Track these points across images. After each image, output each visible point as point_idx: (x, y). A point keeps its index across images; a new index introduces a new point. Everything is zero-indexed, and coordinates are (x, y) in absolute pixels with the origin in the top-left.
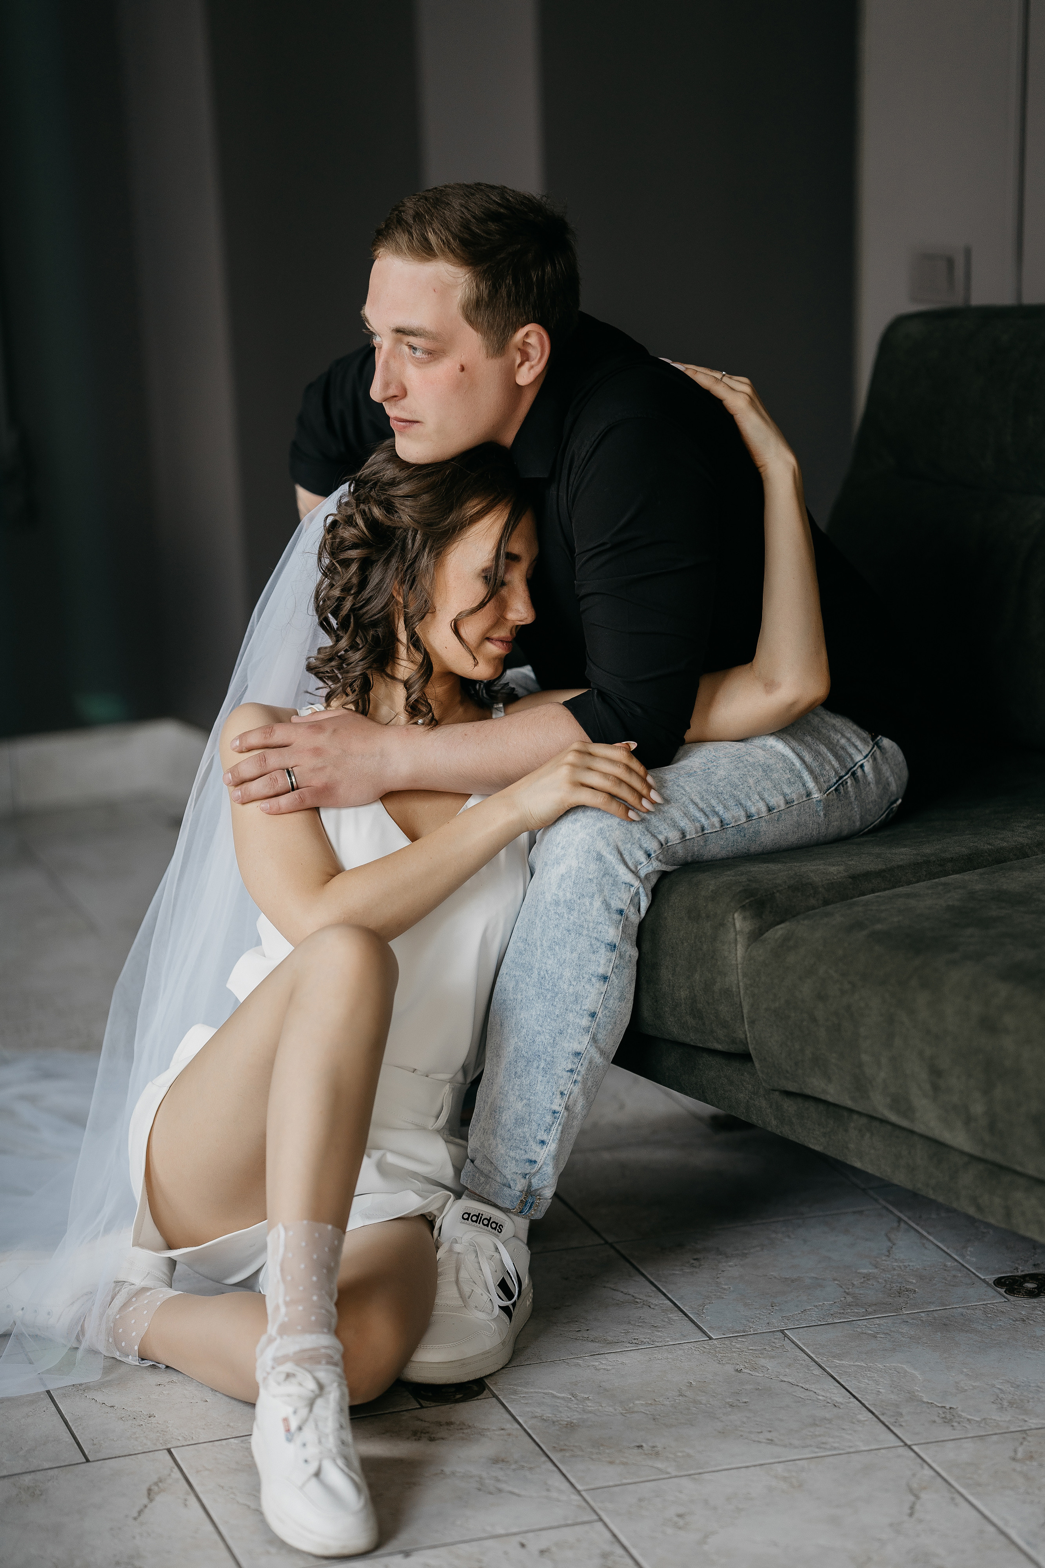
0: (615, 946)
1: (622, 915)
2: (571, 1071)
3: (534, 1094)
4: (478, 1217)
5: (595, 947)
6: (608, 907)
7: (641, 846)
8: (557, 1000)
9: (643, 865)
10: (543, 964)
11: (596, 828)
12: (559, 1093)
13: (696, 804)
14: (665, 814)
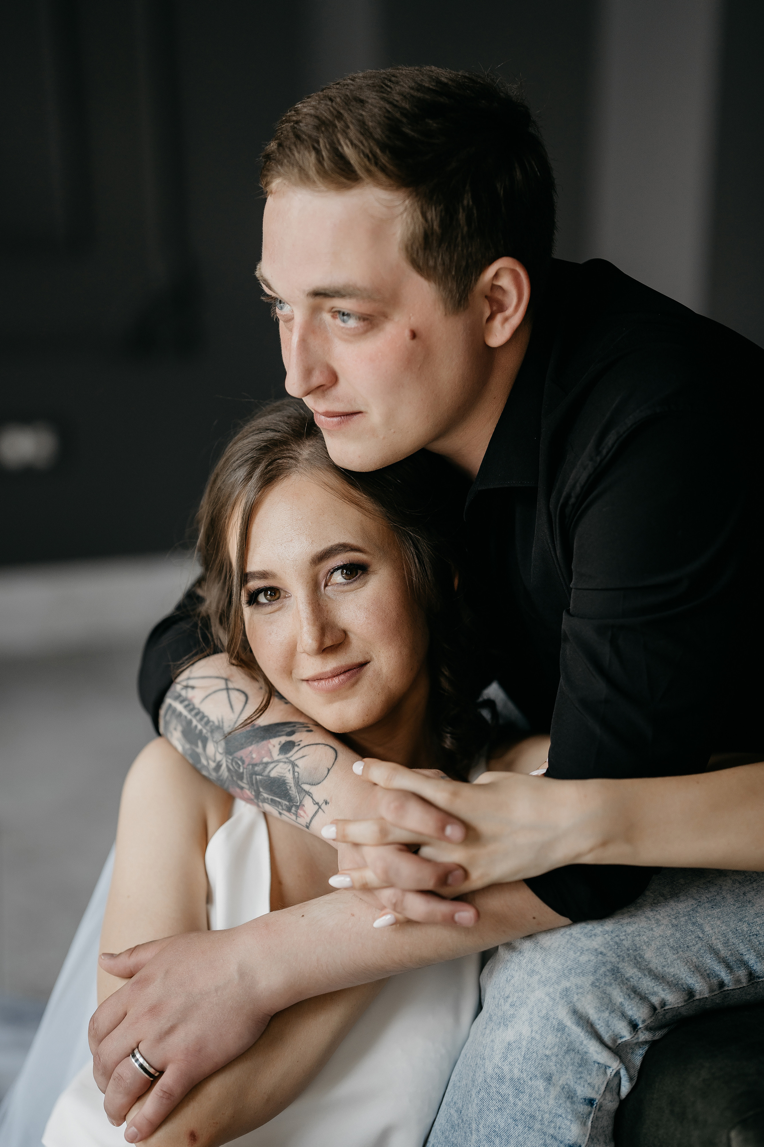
1: (592, 1106)
7: (622, 1014)
14: (666, 968)
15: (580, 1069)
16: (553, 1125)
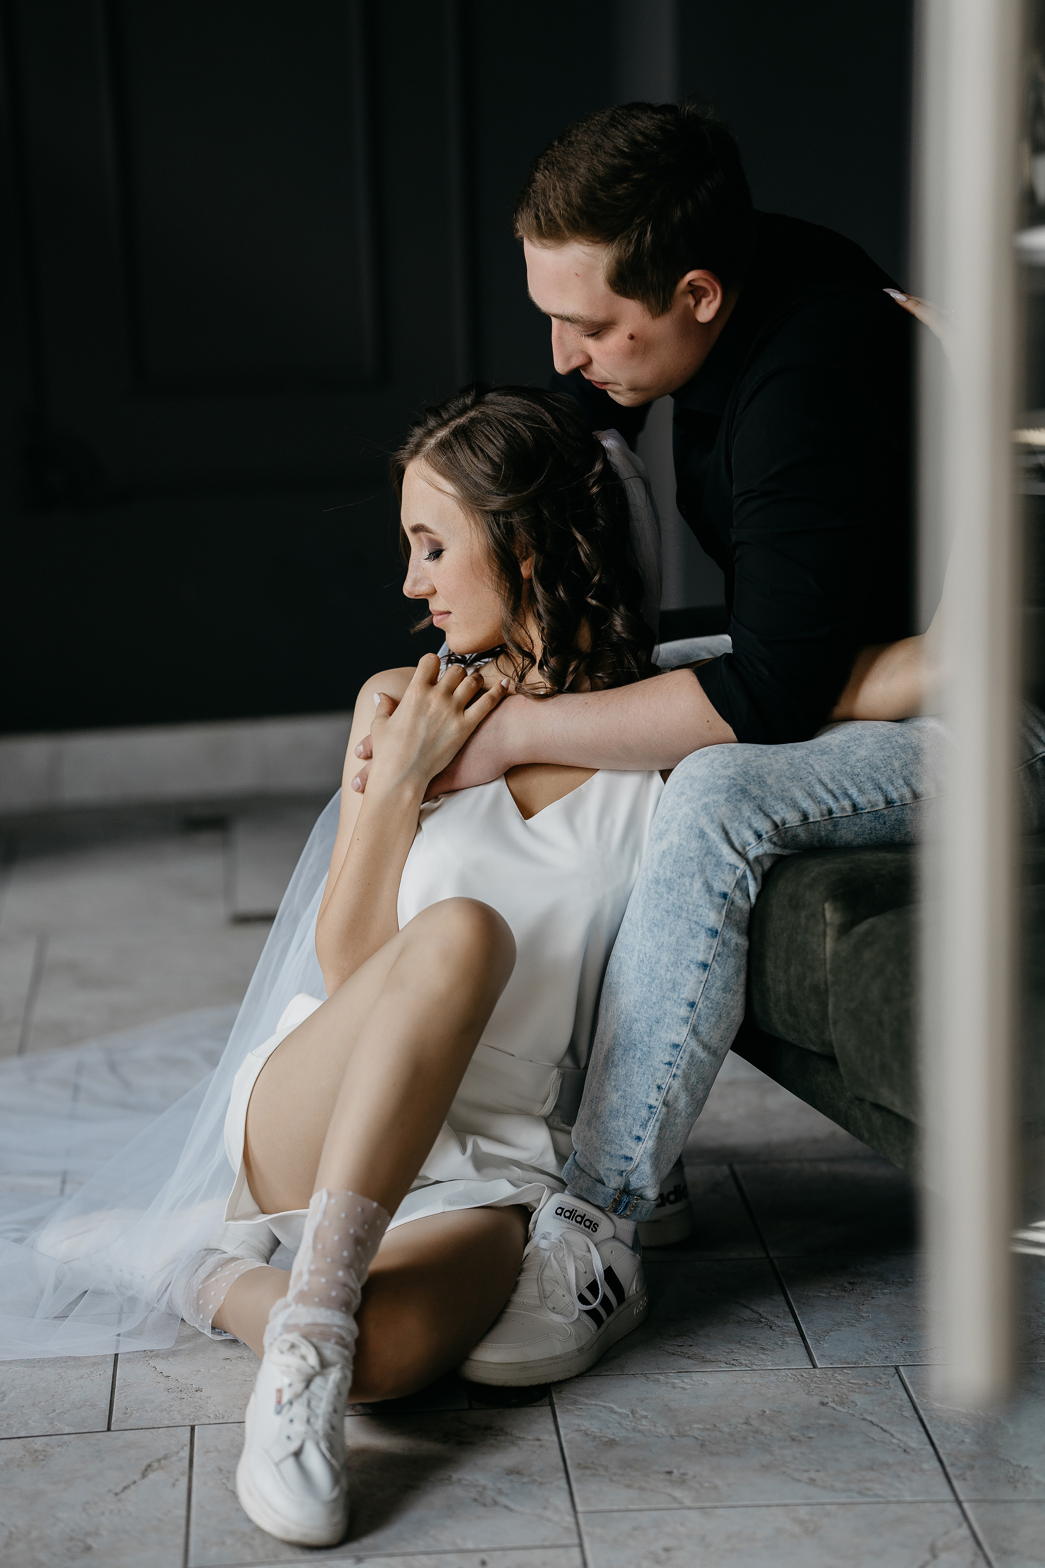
0: (717, 932)
1: (726, 899)
2: (670, 1064)
3: (630, 1086)
4: (571, 1213)
5: (695, 931)
6: (709, 889)
7: (750, 826)
8: (654, 985)
9: (752, 846)
10: (642, 947)
11: (701, 803)
12: (655, 1087)
13: (824, 785)
14: (784, 793)
15: (716, 869)
16: (696, 913)
